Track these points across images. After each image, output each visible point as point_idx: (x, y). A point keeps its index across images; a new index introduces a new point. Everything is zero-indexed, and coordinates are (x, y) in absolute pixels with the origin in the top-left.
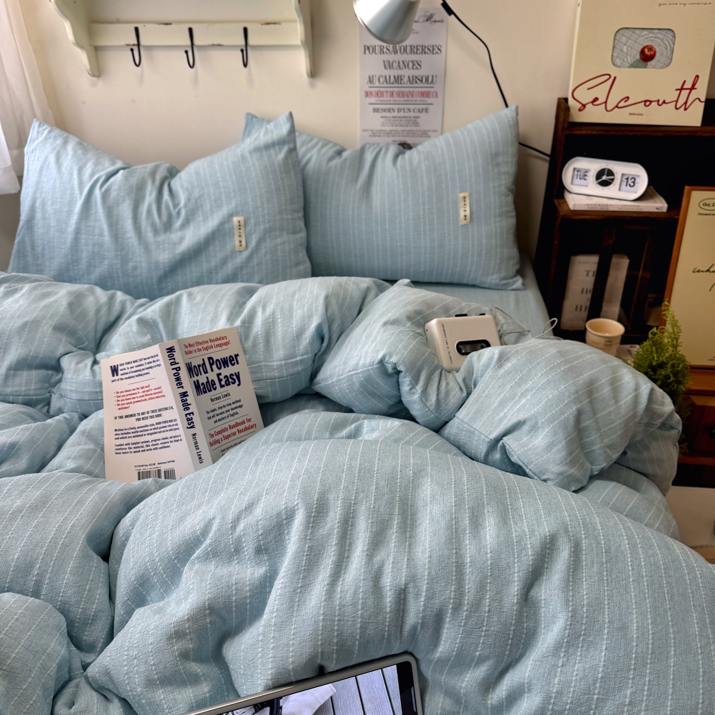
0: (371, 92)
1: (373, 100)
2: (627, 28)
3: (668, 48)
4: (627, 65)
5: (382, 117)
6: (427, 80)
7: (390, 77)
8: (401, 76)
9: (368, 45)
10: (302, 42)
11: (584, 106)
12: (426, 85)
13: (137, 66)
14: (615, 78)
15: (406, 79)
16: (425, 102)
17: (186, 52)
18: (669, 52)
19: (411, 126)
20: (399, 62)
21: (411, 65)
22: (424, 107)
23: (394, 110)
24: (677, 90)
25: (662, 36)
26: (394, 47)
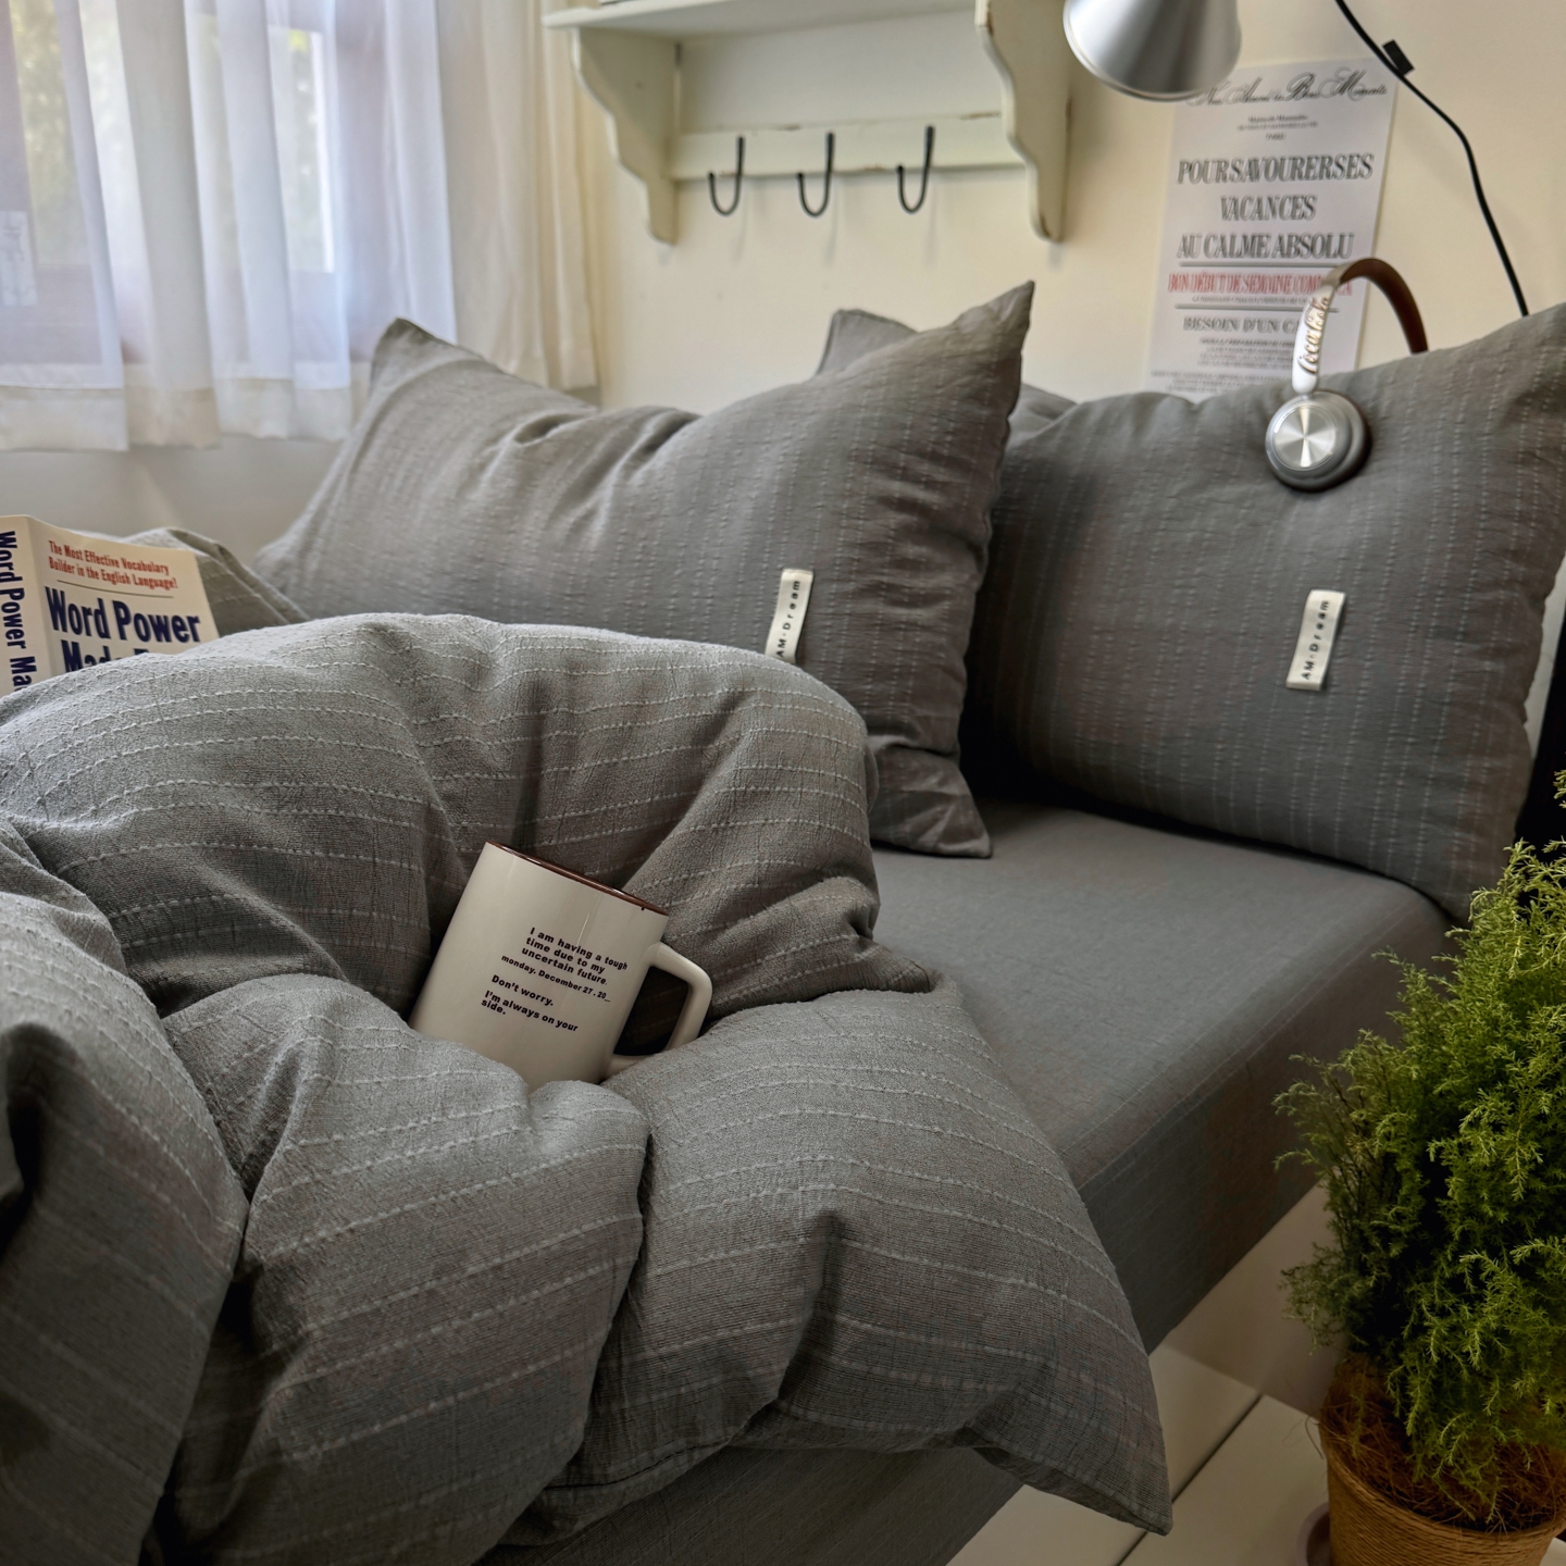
0: (1185, 278)
1: (1187, 296)
5: (1205, 341)
6: (1326, 245)
7: (1233, 238)
8: (1260, 237)
9: (1191, 159)
12: (1323, 259)
13: (728, 214)
15: (1272, 245)
19: (1275, 367)
20: (1259, 201)
21: (1288, 207)
23: (1235, 325)
26: (1253, 163)
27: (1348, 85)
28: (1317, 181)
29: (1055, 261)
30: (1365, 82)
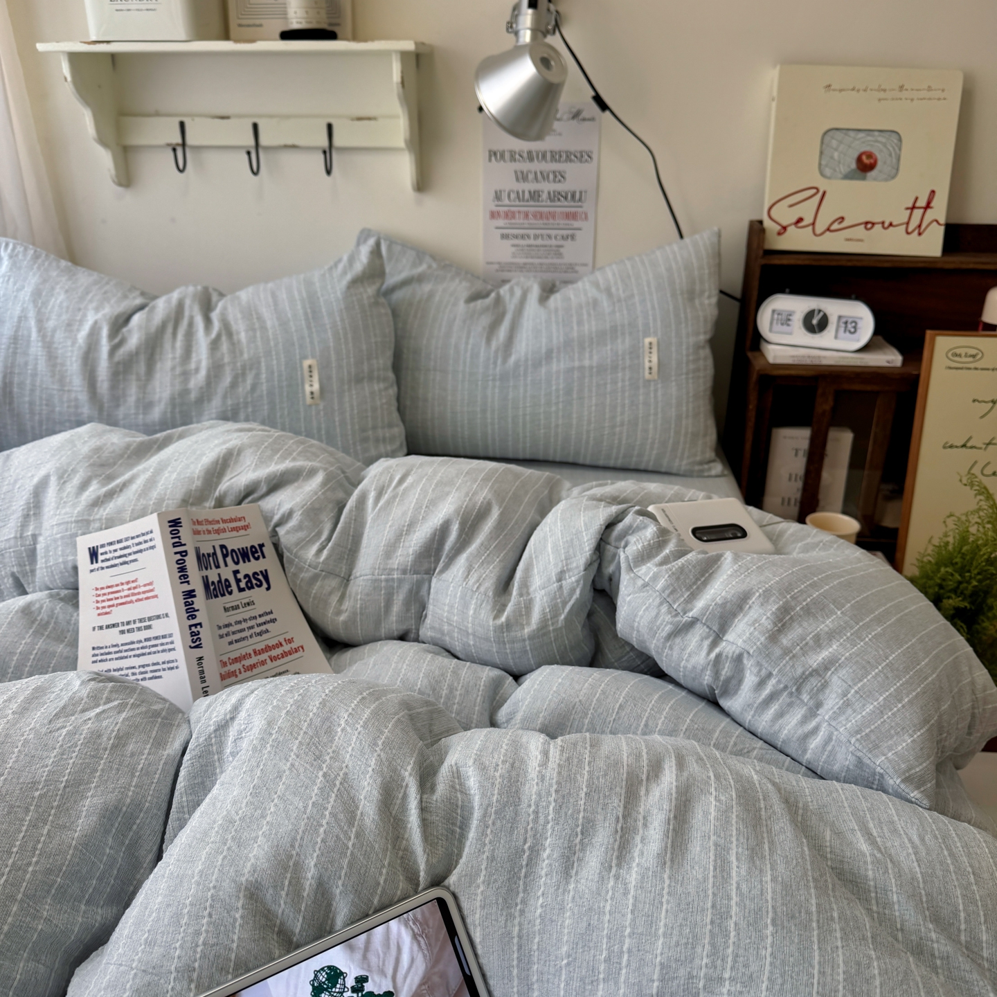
0: (498, 213)
1: (501, 222)
2: (837, 129)
3: (893, 155)
4: (840, 176)
5: (513, 246)
6: (573, 196)
7: (523, 192)
8: (538, 192)
9: (495, 148)
10: (406, 141)
11: (785, 228)
12: (572, 204)
13: (181, 171)
14: (824, 193)
15: (545, 196)
16: (571, 227)
17: (249, 153)
18: (894, 161)
19: (552, 258)
20: (536, 173)
21: (551, 176)
22: (570, 232)
23: (529, 237)
24: (907, 209)
25: (883, 140)
26: (530, 153)
27: (576, 115)
28: (564, 163)
30: (585, 114)
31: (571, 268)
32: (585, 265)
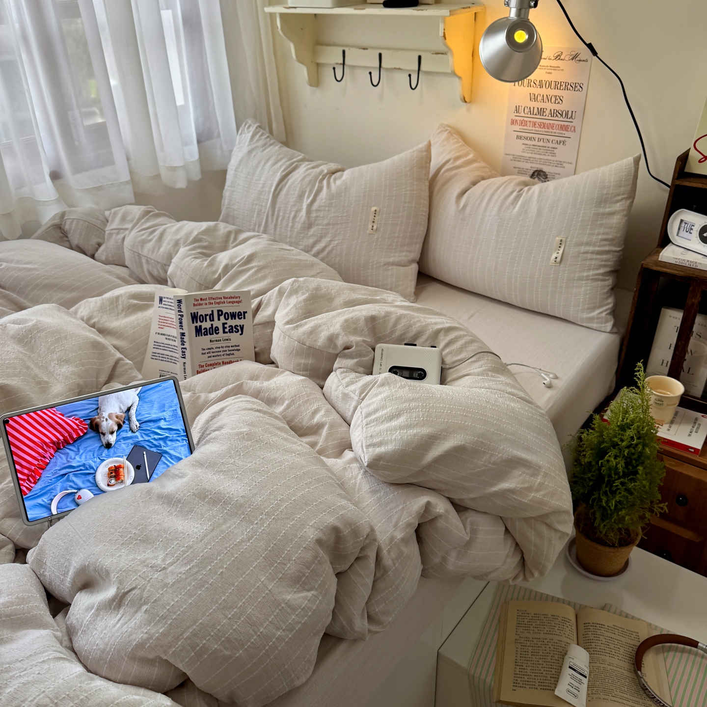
0: (516, 121)
1: (517, 128)
5: (525, 144)
6: (567, 114)
7: (534, 108)
8: (544, 109)
10: (452, 71)
11: (705, 158)
12: (566, 119)
13: (339, 81)
15: (547, 112)
16: (563, 135)
17: (371, 73)
19: (548, 155)
20: (543, 95)
21: (553, 99)
22: (563, 139)
23: (535, 140)
26: (541, 81)
27: (574, 57)
28: (563, 91)
29: (469, 110)
30: (580, 57)
31: (560, 164)
32: (571, 163)
